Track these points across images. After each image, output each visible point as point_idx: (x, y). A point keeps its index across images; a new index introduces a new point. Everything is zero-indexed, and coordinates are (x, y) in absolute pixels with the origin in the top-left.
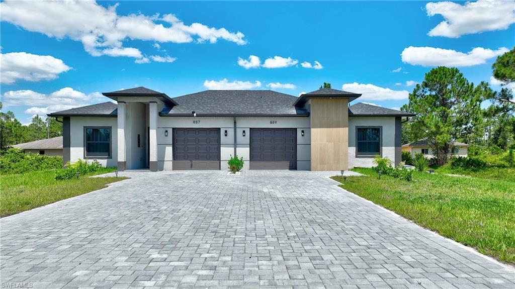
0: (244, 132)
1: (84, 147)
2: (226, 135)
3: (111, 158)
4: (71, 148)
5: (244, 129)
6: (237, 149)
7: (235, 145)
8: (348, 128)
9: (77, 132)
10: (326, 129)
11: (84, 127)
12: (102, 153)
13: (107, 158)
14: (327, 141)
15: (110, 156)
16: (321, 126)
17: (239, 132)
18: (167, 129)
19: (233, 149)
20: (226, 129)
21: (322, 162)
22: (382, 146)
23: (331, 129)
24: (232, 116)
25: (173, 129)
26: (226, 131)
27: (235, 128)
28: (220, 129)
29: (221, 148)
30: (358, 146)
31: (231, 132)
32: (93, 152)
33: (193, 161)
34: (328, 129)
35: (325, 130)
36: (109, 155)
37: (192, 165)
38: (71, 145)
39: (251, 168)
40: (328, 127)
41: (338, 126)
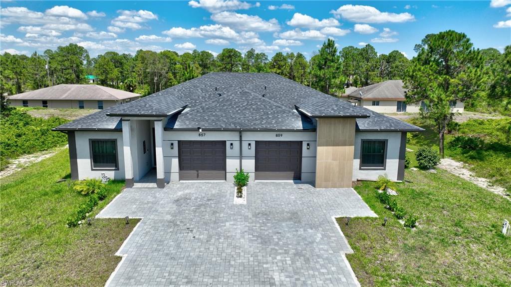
0: (250, 144)
1: (91, 158)
2: (232, 148)
3: (118, 169)
4: (78, 160)
5: (250, 142)
6: (243, 160)
7: (241, 157)
8: (353, 147)
9: (83, 144)
10: (332, 147)
11: (89, 139)
12: (108, 164)
13: (115, 170)
14: (333, 160)
15: (117, 168)
16: (327, 144)
17: (245, 145)
18: (172, 142)
19: (239, 161)
20: (232, 142)
21: (327, 180)
22: (386, 159)
23: (337, 147)
24: (237, 131)
25: (179, 142)
26: (232, 144)
27: (241, 141)
28: (225, 141)
29: (227, 160)
30: (363, 159)
31: (236, 144)
32: (100, 163)
33: (199, 171)
34: (334, 147)
35: (330, 148)
36: (116, 166)
37: (198, 175)
38: (78, 157)
39: (256, 178)
40: (334, 145)
41: (344, 144)
